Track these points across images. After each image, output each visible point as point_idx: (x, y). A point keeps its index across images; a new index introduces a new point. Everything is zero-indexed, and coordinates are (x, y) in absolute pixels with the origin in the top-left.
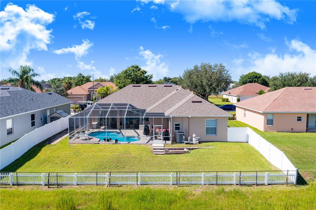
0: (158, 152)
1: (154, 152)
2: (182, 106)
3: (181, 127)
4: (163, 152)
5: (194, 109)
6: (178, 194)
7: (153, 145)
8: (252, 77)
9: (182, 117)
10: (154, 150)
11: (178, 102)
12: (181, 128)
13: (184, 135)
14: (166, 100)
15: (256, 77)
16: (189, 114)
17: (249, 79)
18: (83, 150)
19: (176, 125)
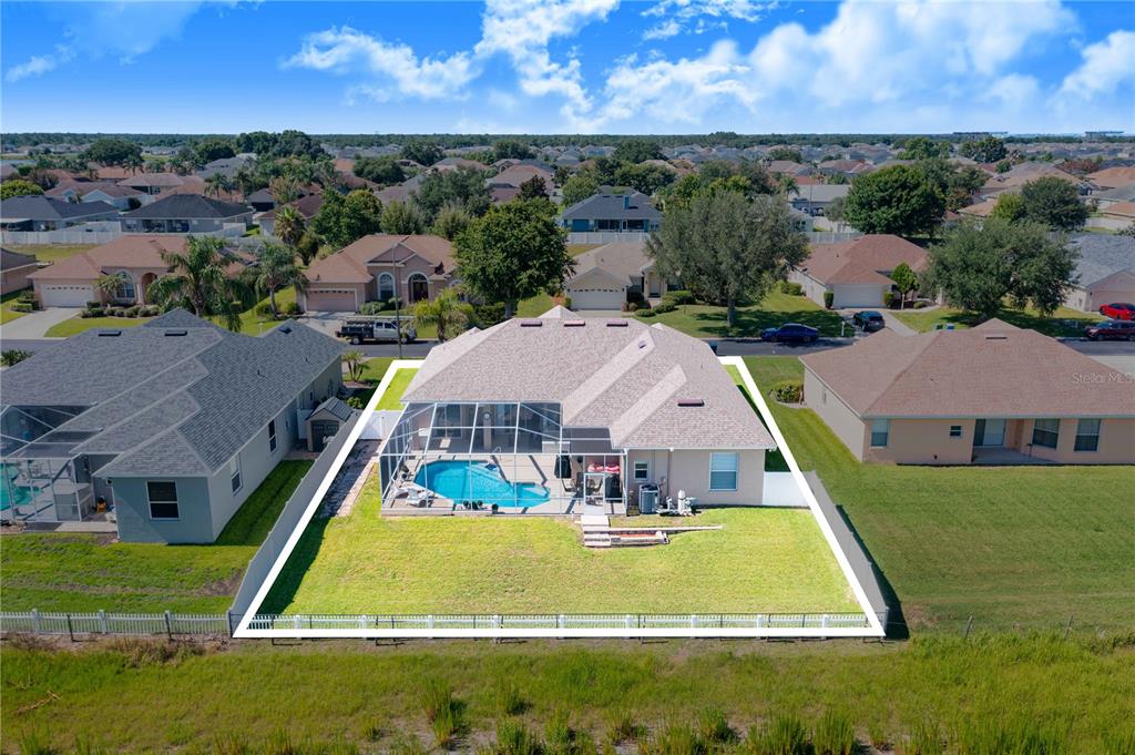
0: (596, 540)
1: (586, 540)
2: (654, 417)
3: (649, 471)
4: (607, 540)
5: (683, 426)
6: (641, 664)
7: (585, 520)
8: (889, 185)
9: (654, 450)
10: (586, 536)
11: (644, 393)
12: (649, 474)
13: (656, 495)
14: (611, 387)
15: (904, 186)
16: (669, 441)
17: (882, 191)
18: (420, 535)
19: (637, 466)
